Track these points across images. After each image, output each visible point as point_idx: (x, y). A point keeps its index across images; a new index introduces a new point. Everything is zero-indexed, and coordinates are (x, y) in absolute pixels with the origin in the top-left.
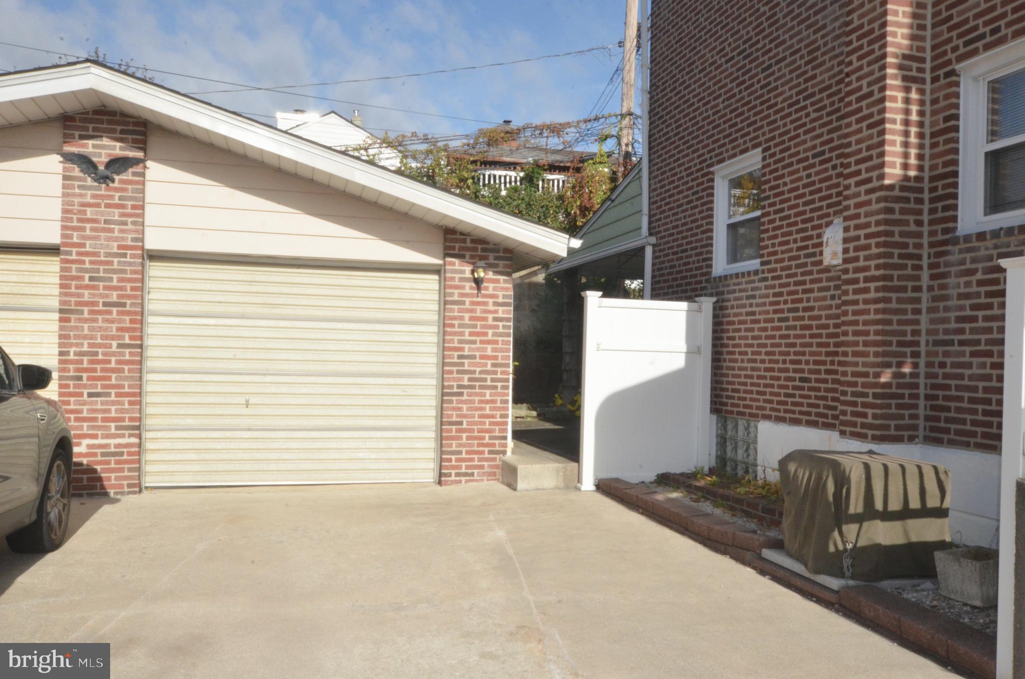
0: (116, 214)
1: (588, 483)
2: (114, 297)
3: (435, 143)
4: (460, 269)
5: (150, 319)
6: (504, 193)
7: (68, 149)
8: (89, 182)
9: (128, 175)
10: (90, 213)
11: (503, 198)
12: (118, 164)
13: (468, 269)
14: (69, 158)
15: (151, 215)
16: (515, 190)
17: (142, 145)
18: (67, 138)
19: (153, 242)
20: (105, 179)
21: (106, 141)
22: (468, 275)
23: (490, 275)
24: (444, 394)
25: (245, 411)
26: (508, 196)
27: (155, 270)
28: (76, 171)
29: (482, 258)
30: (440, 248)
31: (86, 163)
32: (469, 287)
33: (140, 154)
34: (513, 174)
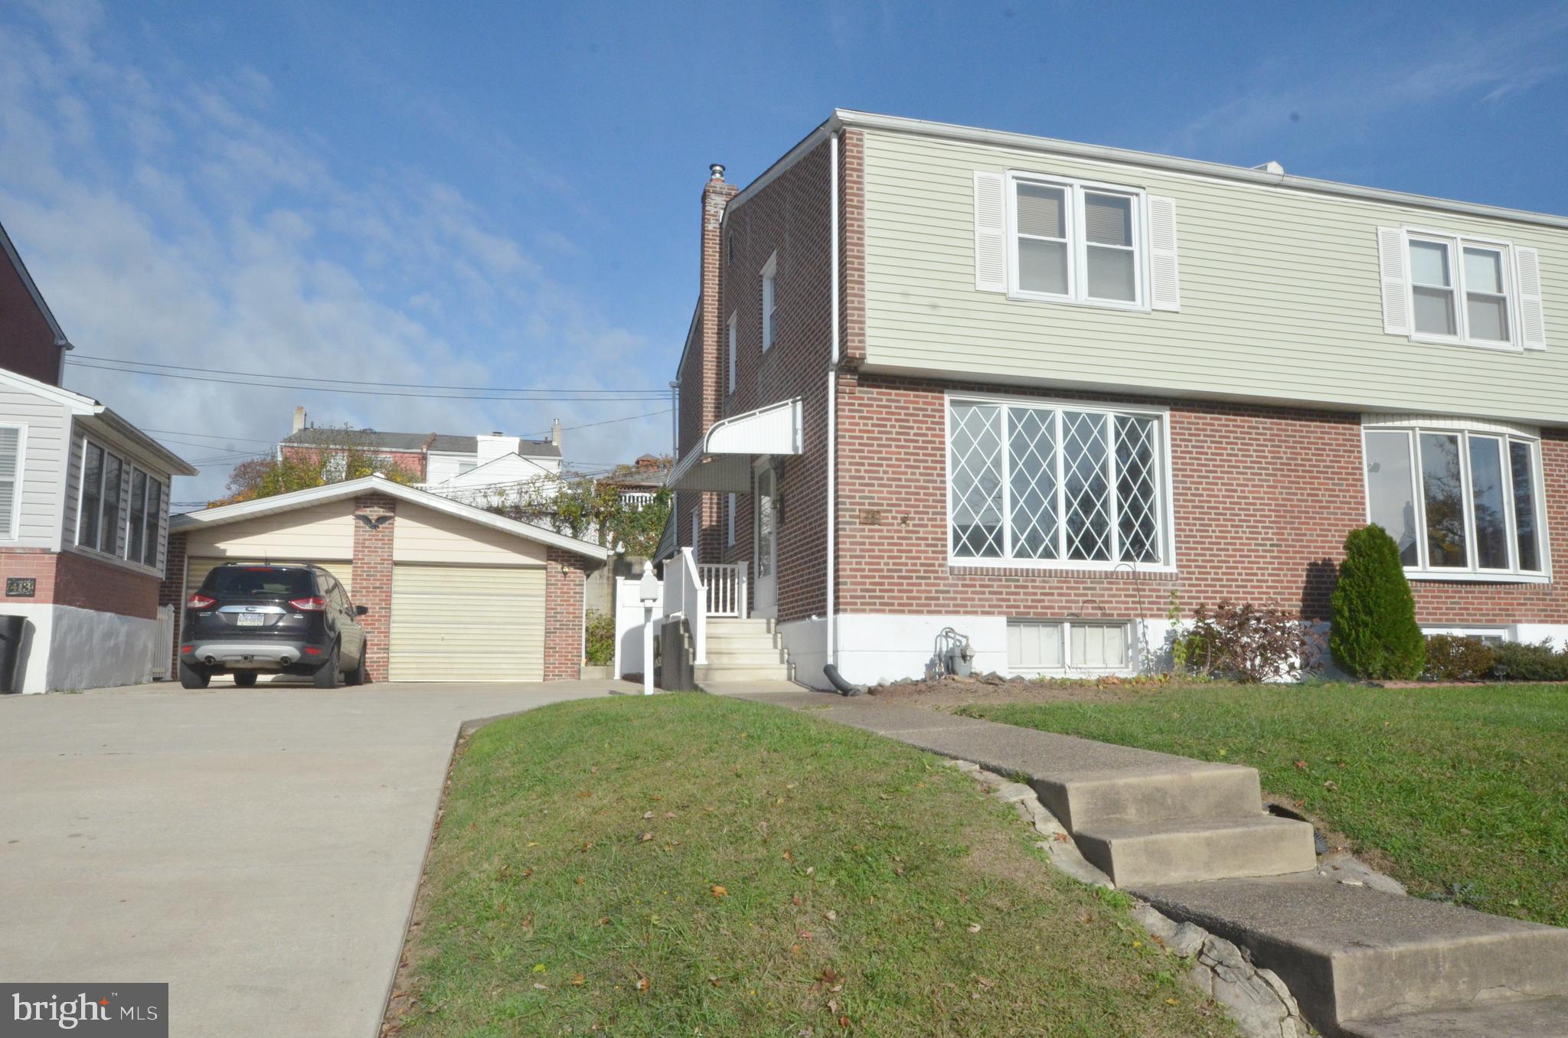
0: (380, 544)
1: (617, 676)
2: (378, 584)
4: (556, 567)
5: (394, 596)
6: (640, 509)
7: (358, 513)
8: (368, 528)
9: (386, 525)
10: (367, 543)
12: (382, 520)
13: (559, 567)
14: (358, 517)
15: (397, 544)
17: (393, 509)
18: (358, 508)
19: (397, 557)
20: (375, 527)
21: (376, 509)
22: (560, 570)
23: (572, 569)
24: (548, 633)
25: (441, 642)
27: (397, 570)
28: (361, 524)
29: (567, 561)
30: (545, 556)
31: (366, 520)
32: (560, 576)
33: (392, 514)
34: (647, 495)
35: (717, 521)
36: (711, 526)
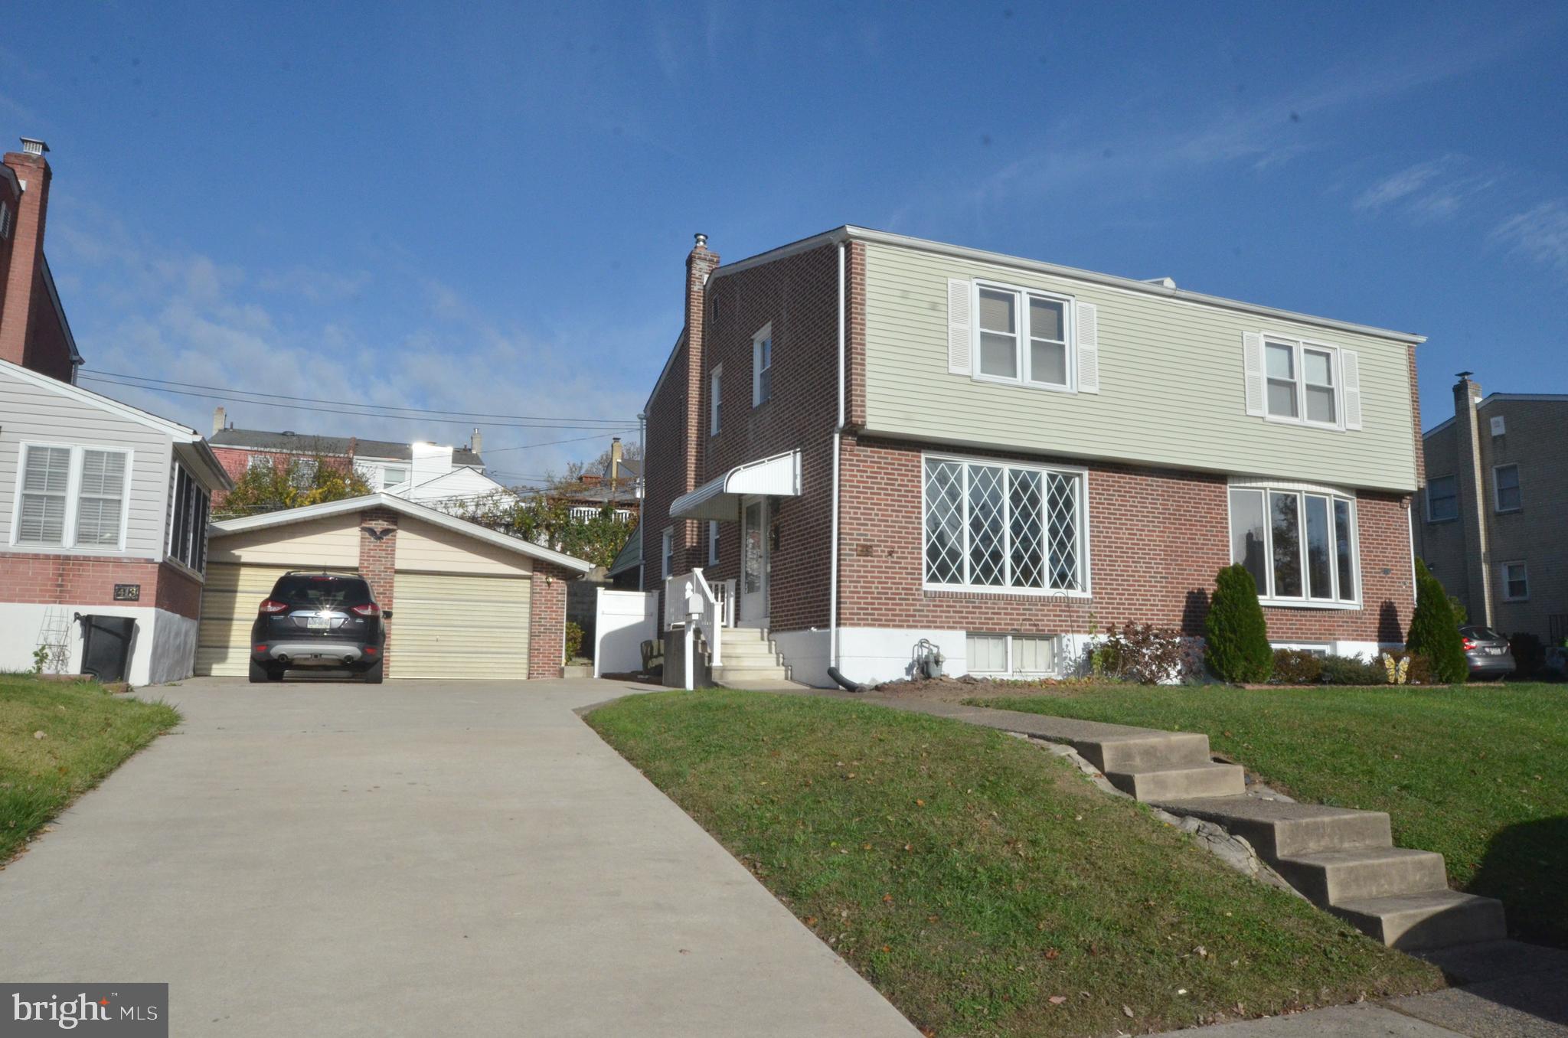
0: (383, 554)
1: (596, 675)
2: (381, 590)
3: (538, 492)
4: (540, 577)
5: (394, 601)
6: (587, 523)
7: (364, 525)
8: (372, 539)
9: (389, 536)
10: (372, 553)
11: (586, 526)
12: (386, 532)
13: (544, 577)
14: (364, 529)
15: (398, 553)
16: (595, 520)
17: (395, 523)
18: (363, 520)
19: (399, 565)
20: (379, 538)
21: (380, 522)
22: (544, 580)
23: (555, 580)
24: (532, 635)
25: (435, 643)
26: (590, 524)
27: (398, 578)
28: (367, 535)
29: (551, 572)
30: (531, 567)
31: (372, 532)
32: (544, 586)
33: (395, 527)
34: (593, 509)
35: (697, 543)
36: (692, 546)
